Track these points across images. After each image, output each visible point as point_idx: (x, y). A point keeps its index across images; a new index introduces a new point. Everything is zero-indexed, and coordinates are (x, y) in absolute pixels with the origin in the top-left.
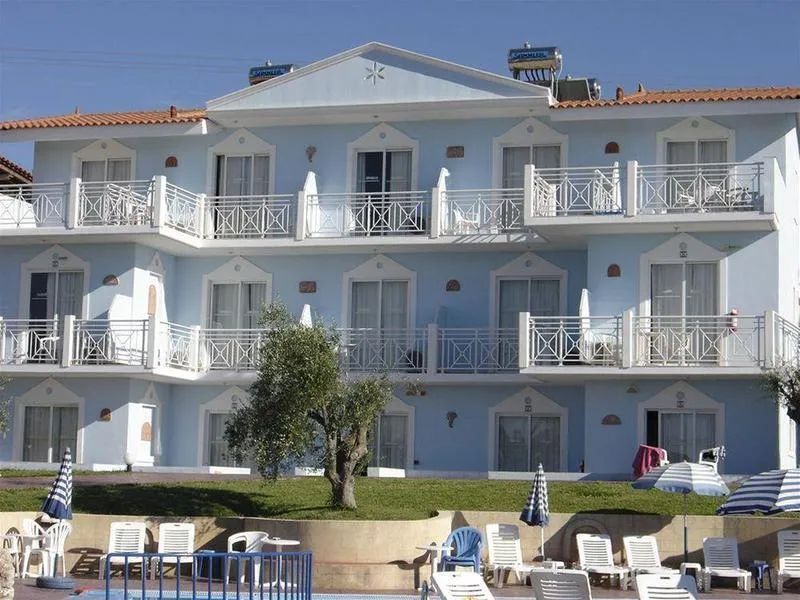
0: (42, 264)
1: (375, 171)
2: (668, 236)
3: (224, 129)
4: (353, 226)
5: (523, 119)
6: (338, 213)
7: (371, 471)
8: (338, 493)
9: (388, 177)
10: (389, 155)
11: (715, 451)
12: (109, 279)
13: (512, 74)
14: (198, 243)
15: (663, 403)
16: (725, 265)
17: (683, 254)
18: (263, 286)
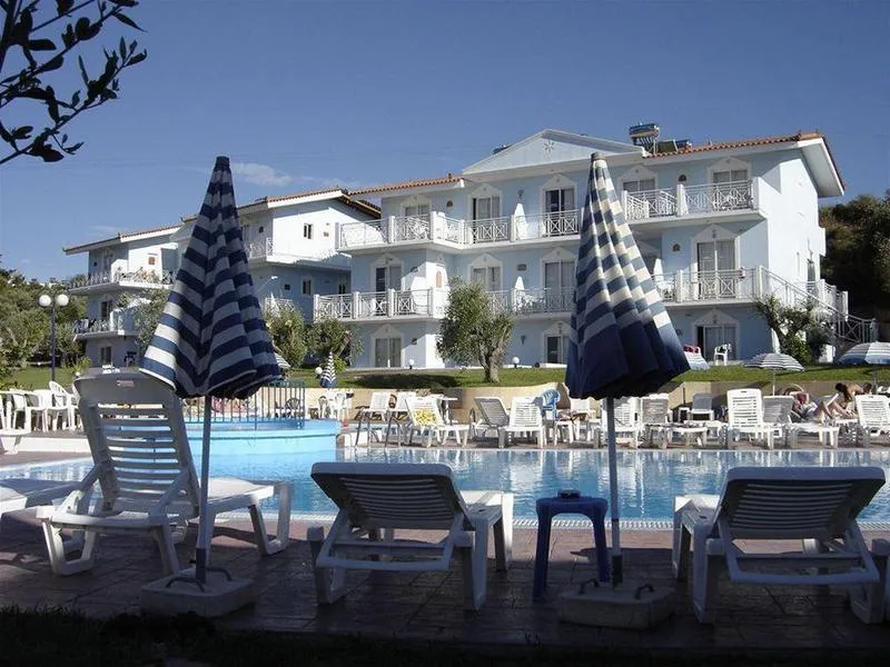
0: (381, 263)
1: (556, 200)
2: (706, 226)
3: (476, 184)
4: (544, 232)
5: (632, 166)
6: (535, 225)
7: (542, 365)
8: (488, 373)
9: (563, 203)
10: (563, 191)
11: (725, 347)
12: (413, 269)
13: (632, 141)
14: (460, 247)
15: (705, 321)
16: (738, 241)
17: (714, 236)
18: (499, 268)
